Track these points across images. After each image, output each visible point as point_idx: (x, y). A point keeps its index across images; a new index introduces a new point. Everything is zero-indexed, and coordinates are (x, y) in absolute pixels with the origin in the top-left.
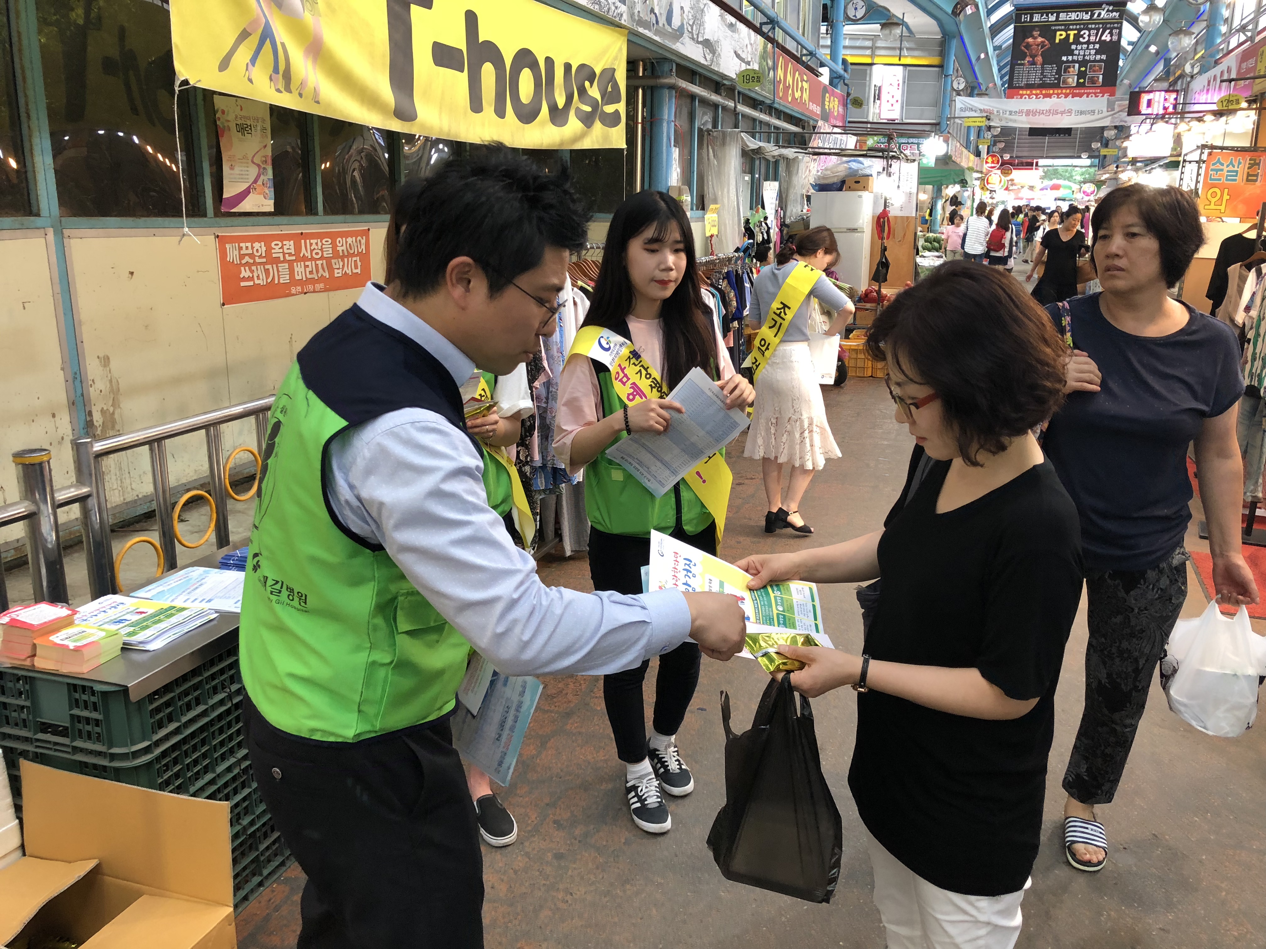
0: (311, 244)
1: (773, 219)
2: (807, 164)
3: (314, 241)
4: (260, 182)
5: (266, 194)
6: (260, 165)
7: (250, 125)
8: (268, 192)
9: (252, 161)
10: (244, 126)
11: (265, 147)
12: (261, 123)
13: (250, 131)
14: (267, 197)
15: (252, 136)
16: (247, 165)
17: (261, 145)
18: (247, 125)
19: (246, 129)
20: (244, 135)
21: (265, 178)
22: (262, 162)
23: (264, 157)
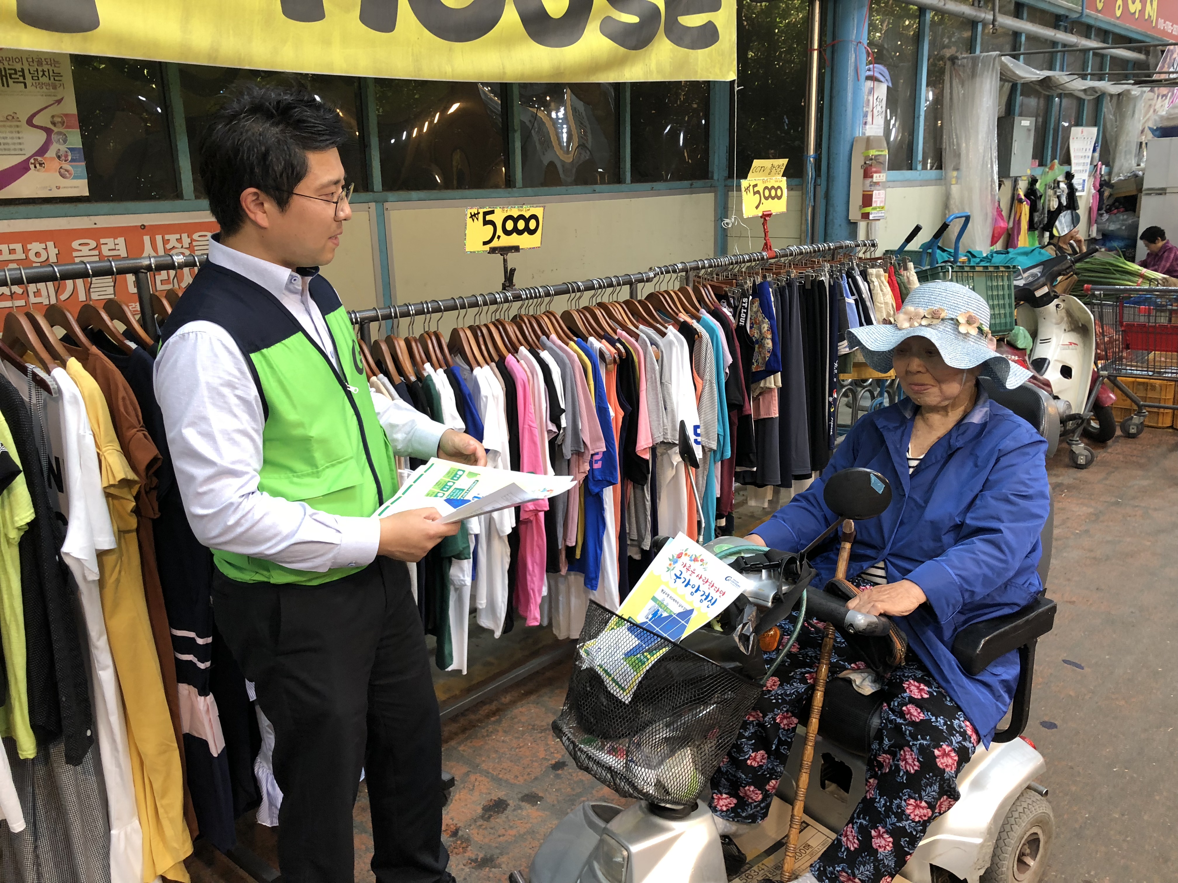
0: (165, 242)
1: (1085, 176)
2: (1150, 102)
3: (173, 238)
4: (51, 153)
5: (66, 171)
6: (50, 129)
7: (23, 71)
8: (69, 168)
9: (30, 122)
10: (8, 72)
11: (59, 101)
12: (49, 67)
13: (21, 79)
14: (68, 175)
15: (26, 87)
16: (17, 129)
17: (51, 100)
18: (15, 70)
19: (13, 76)
20: (8, 86)
21: (63, 148)
22: (54, 124)
23: (58, 116)
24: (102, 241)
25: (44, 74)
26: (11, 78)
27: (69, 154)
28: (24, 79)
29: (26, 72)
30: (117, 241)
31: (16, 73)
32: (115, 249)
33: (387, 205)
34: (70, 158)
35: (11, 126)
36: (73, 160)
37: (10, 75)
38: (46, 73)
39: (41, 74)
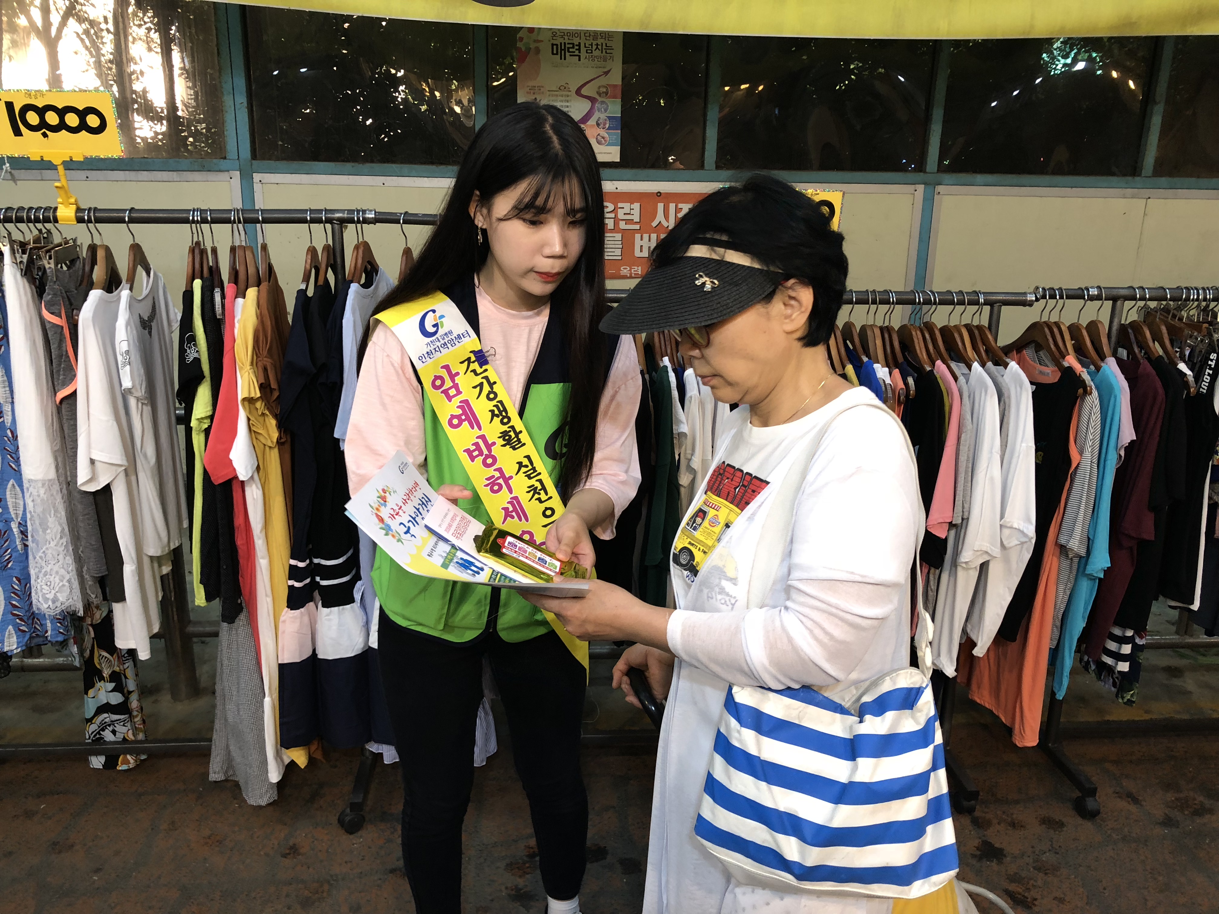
0: (678, 210)
4: (592, 122)
5: (603, 138)
6: (594, 98)
7: (579, 45)
8: (606, 135)
9: (578, 92)
10: (567, 46)
11: (606, 73)
12: (602, 41)
13: (577, 53)
14: (603, 142)
15: (579, 60)
16: (567, 98)
17: (600, 71)
18: (573, 44)
19: (571, 50)
20: (565, 59)
21: (603, 116)
22: (599, 94)
23: (604, 87)
24: (620, 205)
25: (597, 48)
26: (569, 52)
27: (608, 122)
28: (580, 52)
29: (582, 45)
30: (633, 206)
31: (573, 47)
32: (629, 214)
33: (939, 188)
34: (607, 126)
35: (562, 96)
36: (609, 128)
37: (569, 48)
38: (600, 47)
39: (594, 47)
